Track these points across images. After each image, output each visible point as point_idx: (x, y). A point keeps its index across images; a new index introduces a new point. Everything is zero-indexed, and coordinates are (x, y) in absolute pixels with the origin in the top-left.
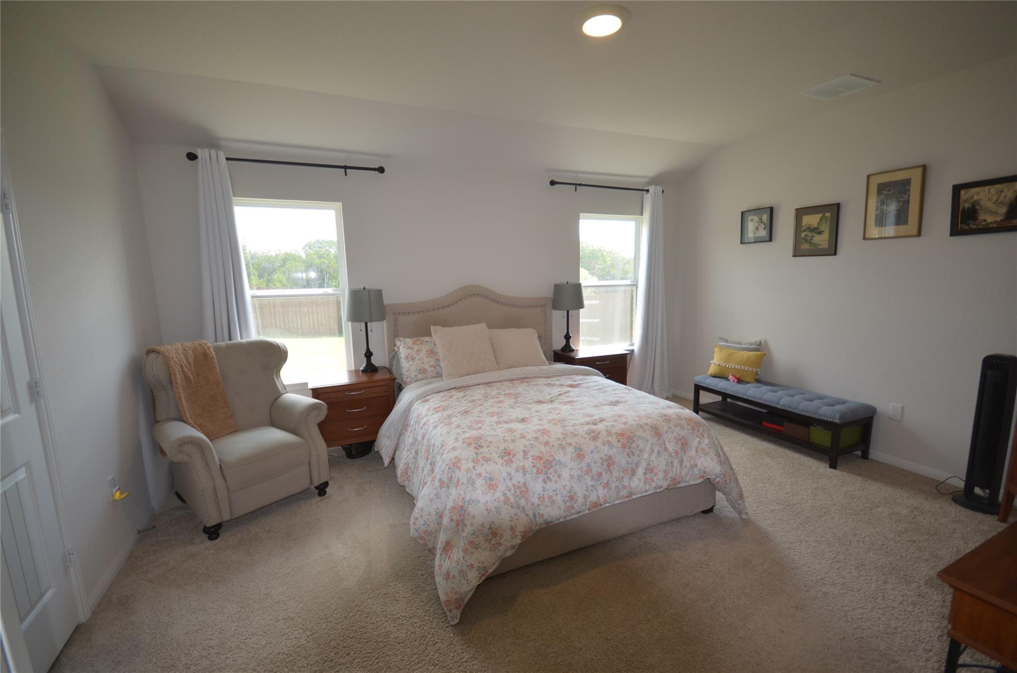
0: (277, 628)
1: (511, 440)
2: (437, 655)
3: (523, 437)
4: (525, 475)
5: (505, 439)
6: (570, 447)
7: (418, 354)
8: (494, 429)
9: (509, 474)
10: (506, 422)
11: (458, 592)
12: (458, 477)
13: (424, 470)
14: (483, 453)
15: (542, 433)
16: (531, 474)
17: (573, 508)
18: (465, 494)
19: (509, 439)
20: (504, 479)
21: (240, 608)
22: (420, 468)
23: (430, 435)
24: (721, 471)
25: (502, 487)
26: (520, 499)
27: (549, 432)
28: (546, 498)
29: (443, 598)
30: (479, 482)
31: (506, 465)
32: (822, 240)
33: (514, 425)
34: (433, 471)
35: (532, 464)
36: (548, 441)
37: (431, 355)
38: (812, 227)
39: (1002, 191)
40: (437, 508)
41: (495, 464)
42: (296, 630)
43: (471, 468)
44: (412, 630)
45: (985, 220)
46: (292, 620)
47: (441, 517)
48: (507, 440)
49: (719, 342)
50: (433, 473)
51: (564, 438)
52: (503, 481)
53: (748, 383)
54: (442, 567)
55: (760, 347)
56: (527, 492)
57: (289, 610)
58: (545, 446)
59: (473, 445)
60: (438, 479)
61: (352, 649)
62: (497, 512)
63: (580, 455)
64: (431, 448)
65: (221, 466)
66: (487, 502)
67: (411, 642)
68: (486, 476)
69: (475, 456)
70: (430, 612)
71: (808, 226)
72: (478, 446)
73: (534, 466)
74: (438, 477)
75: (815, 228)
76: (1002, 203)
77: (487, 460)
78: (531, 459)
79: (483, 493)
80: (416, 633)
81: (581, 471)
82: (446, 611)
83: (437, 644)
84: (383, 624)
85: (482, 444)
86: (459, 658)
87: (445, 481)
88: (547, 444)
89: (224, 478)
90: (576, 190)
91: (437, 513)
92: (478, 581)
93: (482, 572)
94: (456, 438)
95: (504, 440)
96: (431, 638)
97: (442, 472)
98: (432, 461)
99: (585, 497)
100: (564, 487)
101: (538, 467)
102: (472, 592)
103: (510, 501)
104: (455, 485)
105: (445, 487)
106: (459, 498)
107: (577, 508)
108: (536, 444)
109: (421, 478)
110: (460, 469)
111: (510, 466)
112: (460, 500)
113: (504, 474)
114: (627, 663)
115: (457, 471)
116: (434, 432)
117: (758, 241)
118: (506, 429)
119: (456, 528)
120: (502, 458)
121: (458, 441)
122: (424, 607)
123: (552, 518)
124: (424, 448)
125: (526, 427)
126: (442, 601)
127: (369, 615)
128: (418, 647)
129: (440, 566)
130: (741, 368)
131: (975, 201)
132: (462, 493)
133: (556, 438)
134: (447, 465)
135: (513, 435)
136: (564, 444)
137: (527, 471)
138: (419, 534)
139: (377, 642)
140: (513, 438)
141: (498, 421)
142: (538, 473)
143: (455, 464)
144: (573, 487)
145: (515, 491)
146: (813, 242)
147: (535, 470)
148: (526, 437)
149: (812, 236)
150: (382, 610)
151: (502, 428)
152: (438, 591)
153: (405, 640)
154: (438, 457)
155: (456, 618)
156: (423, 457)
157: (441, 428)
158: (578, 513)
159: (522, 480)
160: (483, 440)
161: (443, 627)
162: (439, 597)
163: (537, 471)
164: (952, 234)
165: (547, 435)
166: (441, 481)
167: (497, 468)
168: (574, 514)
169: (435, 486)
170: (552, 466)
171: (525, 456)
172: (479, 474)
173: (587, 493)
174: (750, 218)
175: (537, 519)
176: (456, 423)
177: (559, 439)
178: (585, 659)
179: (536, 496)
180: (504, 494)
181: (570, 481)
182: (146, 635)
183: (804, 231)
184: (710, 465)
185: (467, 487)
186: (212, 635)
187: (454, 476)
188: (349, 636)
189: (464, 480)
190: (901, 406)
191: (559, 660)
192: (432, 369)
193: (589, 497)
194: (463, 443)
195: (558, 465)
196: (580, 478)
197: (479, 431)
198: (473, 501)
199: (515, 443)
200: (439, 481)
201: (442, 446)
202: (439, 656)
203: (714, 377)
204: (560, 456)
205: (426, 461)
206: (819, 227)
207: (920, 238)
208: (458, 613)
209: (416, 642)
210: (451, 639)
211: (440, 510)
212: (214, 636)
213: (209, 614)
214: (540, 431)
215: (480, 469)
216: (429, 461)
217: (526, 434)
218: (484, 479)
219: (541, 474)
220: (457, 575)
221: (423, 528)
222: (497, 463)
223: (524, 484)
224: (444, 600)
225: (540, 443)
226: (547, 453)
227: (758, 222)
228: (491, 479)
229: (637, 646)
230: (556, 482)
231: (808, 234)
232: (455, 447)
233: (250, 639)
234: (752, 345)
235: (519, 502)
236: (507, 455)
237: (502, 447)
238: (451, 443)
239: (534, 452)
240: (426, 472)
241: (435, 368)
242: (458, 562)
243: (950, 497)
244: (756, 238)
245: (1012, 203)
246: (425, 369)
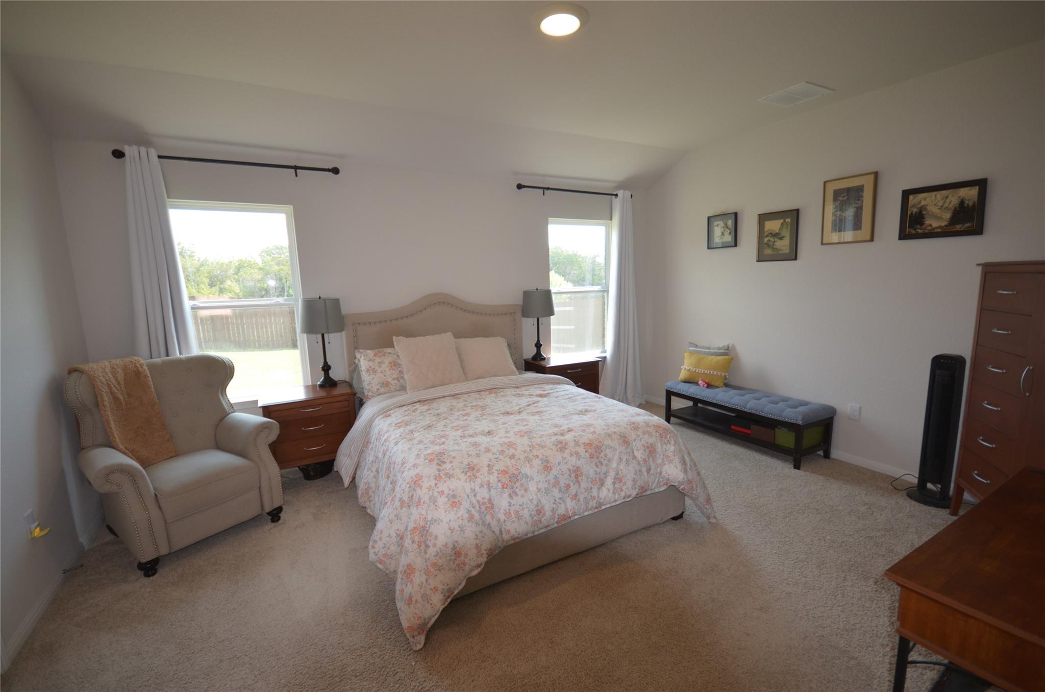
0: (222, 669)
1: (476, 454)
2: (398, 685)
3: (488, 450)
4: (490, 490)
5: (470, 453)
6: (537, 459)
7: (380, 367)
8: (458, 444)
9: (473, 490)
10: (471, 436)
11: (421, 617)
12: (419, 496)
13: (384, 490)
14: (446, 469)
15: (508, 446)
16: (496, 489)
17: (540, 522)
18: (427, 513)
19: (474, 453)
20: (468, 496)
21: (180, 649)
22: (381, 488)
23: (391, 453)
24: (683, 479)
25: (466, 504)
26: (485, 515)
27: (516, 444)
28: (512, 514)
29: (405, 624)
30: (442, 500)
31: (470, 482)
32: (783, 245)
33: (478, 439)
34: (393, 490)
35: (497, 479)
36: (514, 454)
37: (394, 368)
38: (774, 233)
39: (947, 197)
40: (398, 530)
41: (458, 480)
42: (242, 670)
43: (433, 485)
44: (372, 661)
45: (931, 225)
46: (238, 659)
47: (402, 538)
48: (471, 455)
49: (689, 347)
50: (393, 492)
51: (531, 450)
52: (466, 497)
53: (717, 387)
54: (403, 592)
55: (728, 352)
56: (493, 508)
57: (235, 649)
58: (511, 460)
59: (436, 461)
60: (399, 499)
61: (305, 686)
62: (461, 531)
63: (547, 468)
64: (392, 466)
65: (156, 495)
66: (450, 520)
67: (370, 674)
68: (448, 494)
69: (438, 473)
70: (391, 640)
71: (770, 232)
72: (440, 462)
73: (499, 481)
74: (398, 496)
75: (777, 233)
76: (946, 208)
77: (449, 476)
78: (496, 474)
79: (445, 511)
80: (375, 664)
81: (549, 484)
82: (408, 637)
83: (398, 674)
84: (339, 657)
85: (445, 460)
86: (421, 687)
87: (406, 501)
88: (513, 457)
89: (160, 508)
90: (544, 194)
91: (398, 535)
92: (442, 605)
93: (447, 594)
94: (418, 454)
95: (468, 454)
96: (391, 668)
97: (402, 491)
98: (393, 480)
99: (553, 510)
100: (531, 501)
101: (504, 482)
102: (436, 617)
103: (475, 519)
104: (416, 504)
105: (405, 507)
106: (420, 518)
107: (544, 522)
108: (501, 457)
109: (382, 498)
110: (421, 487)
111: (474, 482)
112: (421, 520)
113: (468, 491)
114: (595, 678)
115: (418, 489)
116: (395, 448)
117: (725, 246)
118: (471, 443)
119: (418, 550)
120: (466, 474)
121: (419, 458)
122: (385, 635)
123: (519, 534)
124: (385, 466)
125: (492, 440)
126: (404, 627)
127: (324, 648)
128: (377, 679)
129: (402, 591)
130: (710, 372)
131: (922, 206)
132: (424, 512)
133: (523, 451)
134: (408, 483)
135: (478, 449)
136: (531, 456)
137: (492, 487)
138: (379, 558)
139: (332, 676)
140: (478, 452)
141: (462, 435)
142: (504, 488)
143: (416, 482)
144: (540, 501)
145: (480, 508)
146: (774, 247)
147: (500, 485)
148: (491, 450)
149: (775, 242)
150: (339, 642)
151: (466, 442)
152: (399, 617)
153: (364, 672)
154: (399, 475)
155: (419, 643)
156: (384, 476)
157: (402, 444)
158: (546, 527)
159: (487, 496)
160: (446, 455)
161: (404, 656)
162: (400, 624)
163: (503, 486)
164: (900, 238)
165: (513, 448)
166: (402, 502)
167: (460, 484)
168: (542, 528)
169: (395, 506)
170: (518, 480)
171: (489, 470)
172: (441, 492)
173: (555, 506)
174: (716, 223)
175: (503, 536)
176: (418, 439)
177: (525, 452)
178: (553, 677)
179: (502, 511)
180: (469, 511)
181: (537, 495)
182: (73, 685)
183: (767, 236)
184: (674, 472)
185: (429, 506)
186: (148, 681)
187: (414, 495)
188: (301, 673)
189: (426, 498)
190: (858, 406)
191: (525, 681)
192: (396, 381)
193: (557, 510)
194: (425, 459)
195: (524, 478)
196: (547, 491)
197: (442, 446)
198: (435, 521)
199: (479, 457)
200: (399, 501)
201: (403, 464)
202: (399, 687)
203: (685, 382)
204: (526, 470)
205: (386, 479)
206: (780, 232)
207: (873, 243)
208: (422, 639)
209: (375, 674)
210: (413, 668)
211: (400, 531)
212: (150, 681)
213: (144, 659)
214: (505, 444)
215: (443, 487)
216: (390, 479)
217: (491, 448)
218: (447, 497)
219: (507, 488)
220: (420, 599)
221: (383, 551)
222: (460, 479)
223: (490, 500)
224: (407, 627)
225: (506, 456)
226: (513, 467)
227: (724, 227)
228: (454, 496)
229: (605, 660)
230: (523, 496)
231: (770, 239)
232: (416, 464)
233: (191, 683)
234: (720, 350)
235: (484, 519)
236: (471, 470)
237: (466, 462)
238: (412, 460)
239: (499, 466)
240: (386, 492)
241: (398, 381)
242: (421, 586)
243: (905, 493)
244: (722, 243)
245: (955, 209)
246: (388, 382)
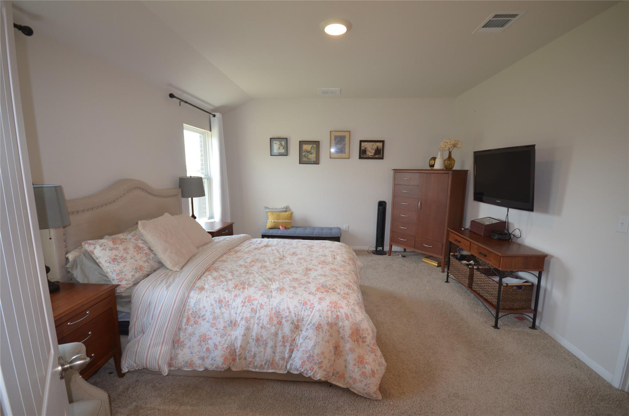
32: (313, 157)
38: (308, 151)
39: (373, 145)
45: (368, 155)
49: (265, 209)
53: (289, 228)
55: (287, 209)
71: (306, 150)
75: (309, 151)
76: (373, 149)
90: (180, 105)
117: (280, 155)
130: (278, 221)
131: (366, 147)
132: (352, 321)
143: (335, 307)
146: (308, 157)
149: (308, 155)
164: (359, 158)
172: (353, 304)
174: (274, 142)
183: (304, 152)
185: (353, 315)
187: (340, 314)
190: (348, 225)
203: (271, 229)
206: (311, 151)
207: (350, 159)
215: (350, 301)
227: (280, 145)
231: (306, 153)
234: (283, 209)
241: (148, 262)
244: (279, 153)
245: (376, 149)
246: (141, 266)
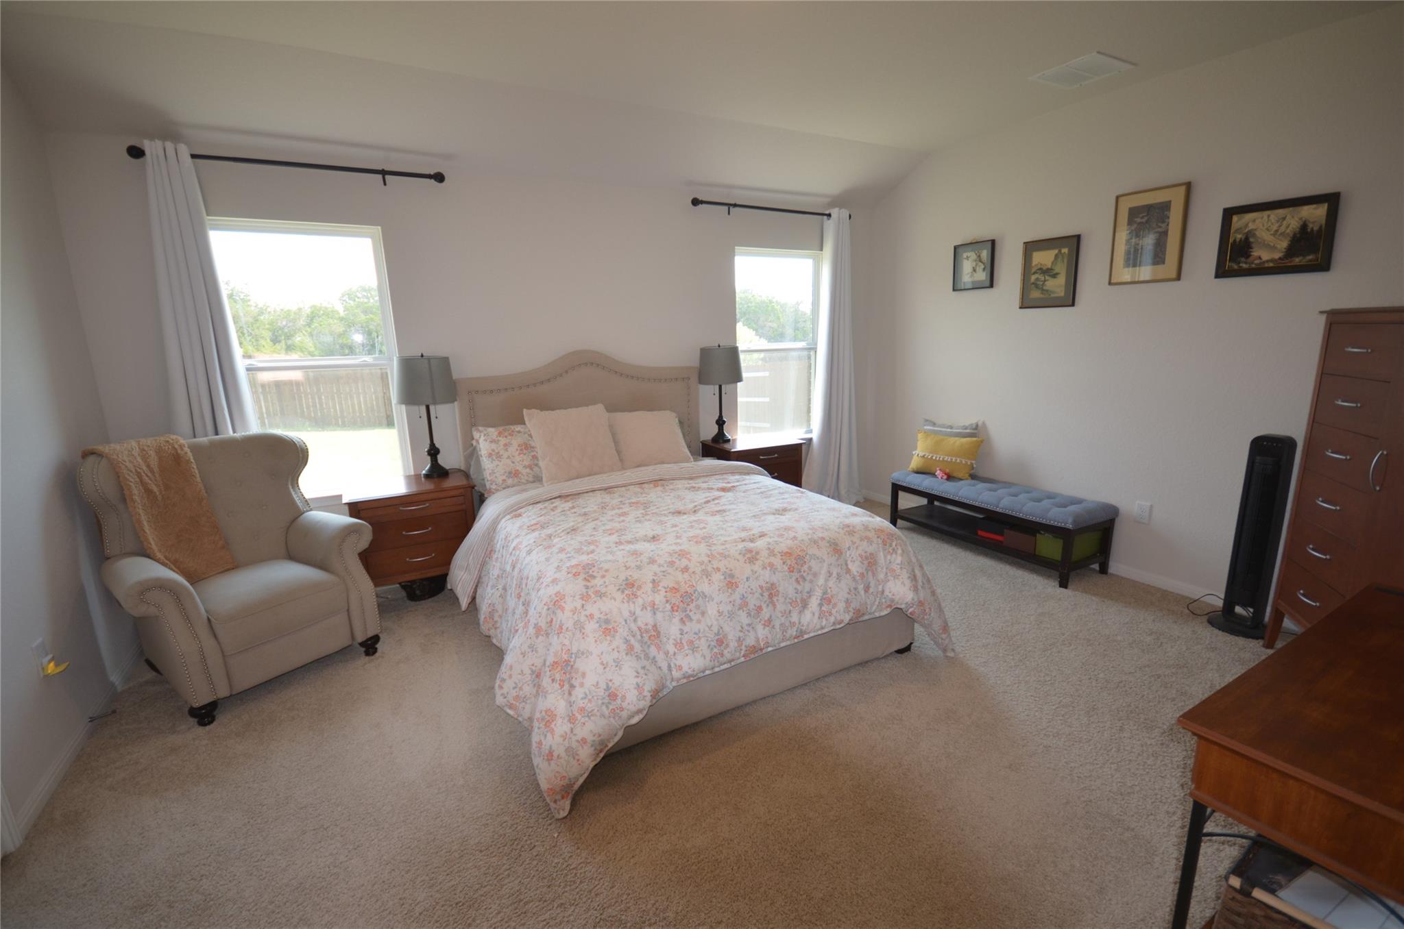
0: (304, 843)
1: (636, 566)
2: (535, 862)
3: (652, 561)
4: (655, 613)
5: (627, 564)
6: (718, 574)
7: (506, 450)
8: (611, 553)
9: (633, 614)
10: (629, 542)
11: (565, 777)
12: (561, 621)
13: (514, 613)
14: (596, 585)
15: (679, 555)
16: (663, 612)
17: (722, 655)
18: (571, 643)
19: (633, 565)
20: (626, 621)
21: (248, 818)
22: (510, 611)
23: (522, 564)
24: (913, 599)
25: (623, 632)
26: (649, 646)
27: (689, 553)
28: (685, 644)
29: (544, 786)
30: (591, 627)
31: (628, 602)
32: (1057, 285)
33: (639, 546)
34: (526, 613)
35: (665, 599)
36: (687, 566)
37: (525, 451)
38: (1044, 268)
39: (1284, 219)
40: (533, 665)
41: (613, 601)
42: (331, 844)
43: (579, 606)
44: (501, 832)
45: (1260, 258)
46: (326, 830)
47: (538, 676)
48: (629, 568)
49: (925, 425)
50: (526, 616)
51: (710, 561)
52: (624, 623)
53: (961, 479)
54: (541, 745)
55: (977, 433)
56: (658, 637)
57: (321, 817)
58: (683, 573)
59: (582, 576)
60: (533, 626)
61: (414, 864)
62: (617, 666)
63: (731, 583)
64: (524, 582)
65: (209, 619)
66: (602, 653)
67: (499, 848)
68: (599, 618)
69: (584, 591)
70: (525, 806)
71: (1039, 267)
72: (588, 576)
73: (667, 601)
74: (533, 621)
75: (1048, 269)
76: (1282, 234)
77: (601, 595)
78: (662, 593)
79: (596, 641)
80: (505, 835)
81: (733, 605)
82: (549, 802)
83: (536, 848)
84: (459, 827)
85: (595, 574)
86: (566, 864)
87: (543, 627)
88: (685, 569)
89: (215, 636)
90: (729, 213)
91: (533, 672)
92: (592, 761)
93: (598, 748)
94: (558, 566)
95: (625, 566)
96: (526, 841)
97: (538, 615)
98: (525, 600)
99: (739, 640)
100: (710, 627)
101: (673, 602)
102: (586, 775)
103: (636, 651)
104: (556, 632)
105: (543, 635)
106: (562, 650)
107: (728, 656)
108: (670, 570)
109: (512, 625)
110: (563, 609)
111: (634, 603)
112: (564, 651)
113: (626, 614)
114: (792, 853)
115: (559, 612)
116: (528, 559)
117: (977, 287)
118: (629, 552)
119: (560, 691)
120: (623, 592)
121: (560, 571)
122: (518, 799)
123: (694, 671)
124: (515, 583)
125: (657, 548)
126: (543, 790)
127: (438, 815)
128: (509, 854)
129: (540, 743)
130: (952, 459)
131: (1250, 231)
132: (567, 642)
133: (699, 562)
134: (545, 604)
135: (639, 559)
136: (709, 569)
137: (657, 609)
138: (508, 701)
139: (450, 852)
140: (638, 563)
141: (618, 541)
142: (673, 611)
143: (557, 603)
144: (721, 628)
145: (642, 637)
146: (1045, 288)
147: (668, 607)
148: (656, 561)
149: (1045, 281)
150: (457, 808)
151: (623, 550)
152: (536, 777)
153: (491, 846)
154: (533, 594)
155: (563, 810)
156: (513, 595)
157: (538, 553)
158: (730, 661)
159: (651, 621)
160: (596, 567)
161: (544, 825)
162: (538, 784)
163: (672, 607)
164: (1217, 276)
165: (686, 558)
166: (538, 629)
167: (615, 606)
168: (724, 664)
169: (528, 633)
170: (693, 600)
171: (654, 587)
172: (590, 615)
173: (741, 634)
174: (965, 255)
175: (673, 673)
176: (558, 546)
177: (702, 563)
178: (738, 852)
179: (671, 641)
180: (627, 641)
181: (717, 620)
182: (107, 865)
183: (1034, 273)
184: (900, 591)
185: (574, 634)
186: (207, 858)
187: (554, 620)
188: (409, 847)
189: (569, 624)
190: (1148, 504)
191: (702, 857)
192: (528, 470)
193: (744, 639)
194: (568, 573)
195: (700, 598)
196: (731, 615)
197: (590, 556)
198: (583, 653)
199: (641, 570)
200: (534, 628)
201: (539, 579)
202: (537, 864)
203: (918, 472)
204: (704, 587)
205: (517, 600)
206: (1053, 268)
207: (1179, 282)
208: (567, 804)
209: (506, 848)
210: (555, 840)
211: (536, 666)
212: (210, 859)
213: (202, 830)
214: (676, 553)
215: (591, 609)
216: (522, 600)
217: (657, 558)
218: (598, 622)
219: (677, 611)
220: (563, 754)
221: (514, 693)
222: (615, 600)
223: (655, 626)
224: (546, 789)
225: (677, 569)
226: (685, 583)
227: (976, 261)
228: (607, 621)
229: (806, 830)
230: (699, 621)
231: (1040, 277)
232: (556, 579)
233: (264, 860)
234: (966, 429)
235: (647, 651)
236: (630, 587)
237: (622, 577)
238: (550, 573)
239: (668, 582)
240: (517, 616)
241: (532, 469)
242: (564, 737)
243: (1205, 619)
244: (973, 282)
245: (1295, 235)
246: (518, 470)
